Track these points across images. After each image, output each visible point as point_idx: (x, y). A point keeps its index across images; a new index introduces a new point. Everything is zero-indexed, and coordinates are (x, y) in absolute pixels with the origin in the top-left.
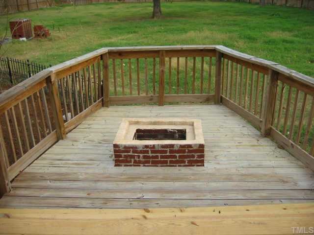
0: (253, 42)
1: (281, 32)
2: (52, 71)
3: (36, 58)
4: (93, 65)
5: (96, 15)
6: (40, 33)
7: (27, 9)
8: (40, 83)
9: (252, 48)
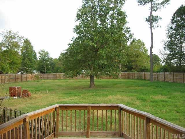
0: (144, 102)
1: (161, 96)
2: (27, 116)
3: (21, 108)
4: (51, 113)
5: (58, 86)
6: (26, 94)
7: (21, 81)
8: (20, 122)
9: (144, 105)
